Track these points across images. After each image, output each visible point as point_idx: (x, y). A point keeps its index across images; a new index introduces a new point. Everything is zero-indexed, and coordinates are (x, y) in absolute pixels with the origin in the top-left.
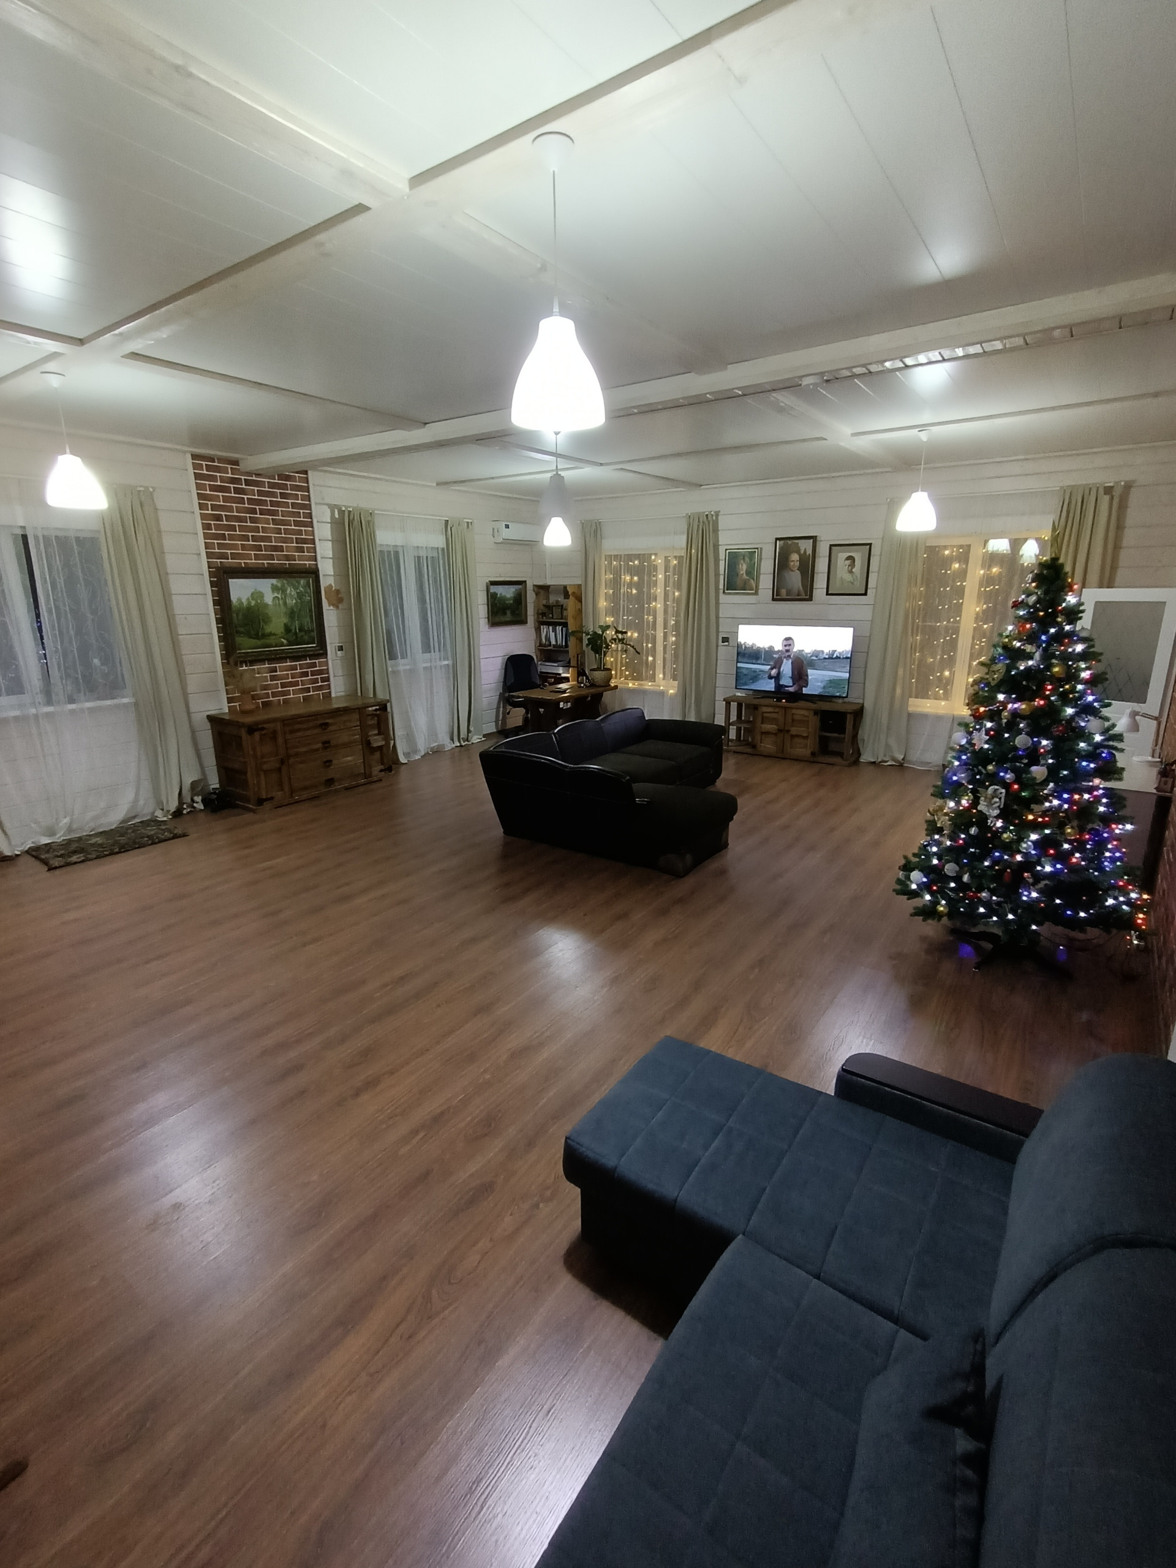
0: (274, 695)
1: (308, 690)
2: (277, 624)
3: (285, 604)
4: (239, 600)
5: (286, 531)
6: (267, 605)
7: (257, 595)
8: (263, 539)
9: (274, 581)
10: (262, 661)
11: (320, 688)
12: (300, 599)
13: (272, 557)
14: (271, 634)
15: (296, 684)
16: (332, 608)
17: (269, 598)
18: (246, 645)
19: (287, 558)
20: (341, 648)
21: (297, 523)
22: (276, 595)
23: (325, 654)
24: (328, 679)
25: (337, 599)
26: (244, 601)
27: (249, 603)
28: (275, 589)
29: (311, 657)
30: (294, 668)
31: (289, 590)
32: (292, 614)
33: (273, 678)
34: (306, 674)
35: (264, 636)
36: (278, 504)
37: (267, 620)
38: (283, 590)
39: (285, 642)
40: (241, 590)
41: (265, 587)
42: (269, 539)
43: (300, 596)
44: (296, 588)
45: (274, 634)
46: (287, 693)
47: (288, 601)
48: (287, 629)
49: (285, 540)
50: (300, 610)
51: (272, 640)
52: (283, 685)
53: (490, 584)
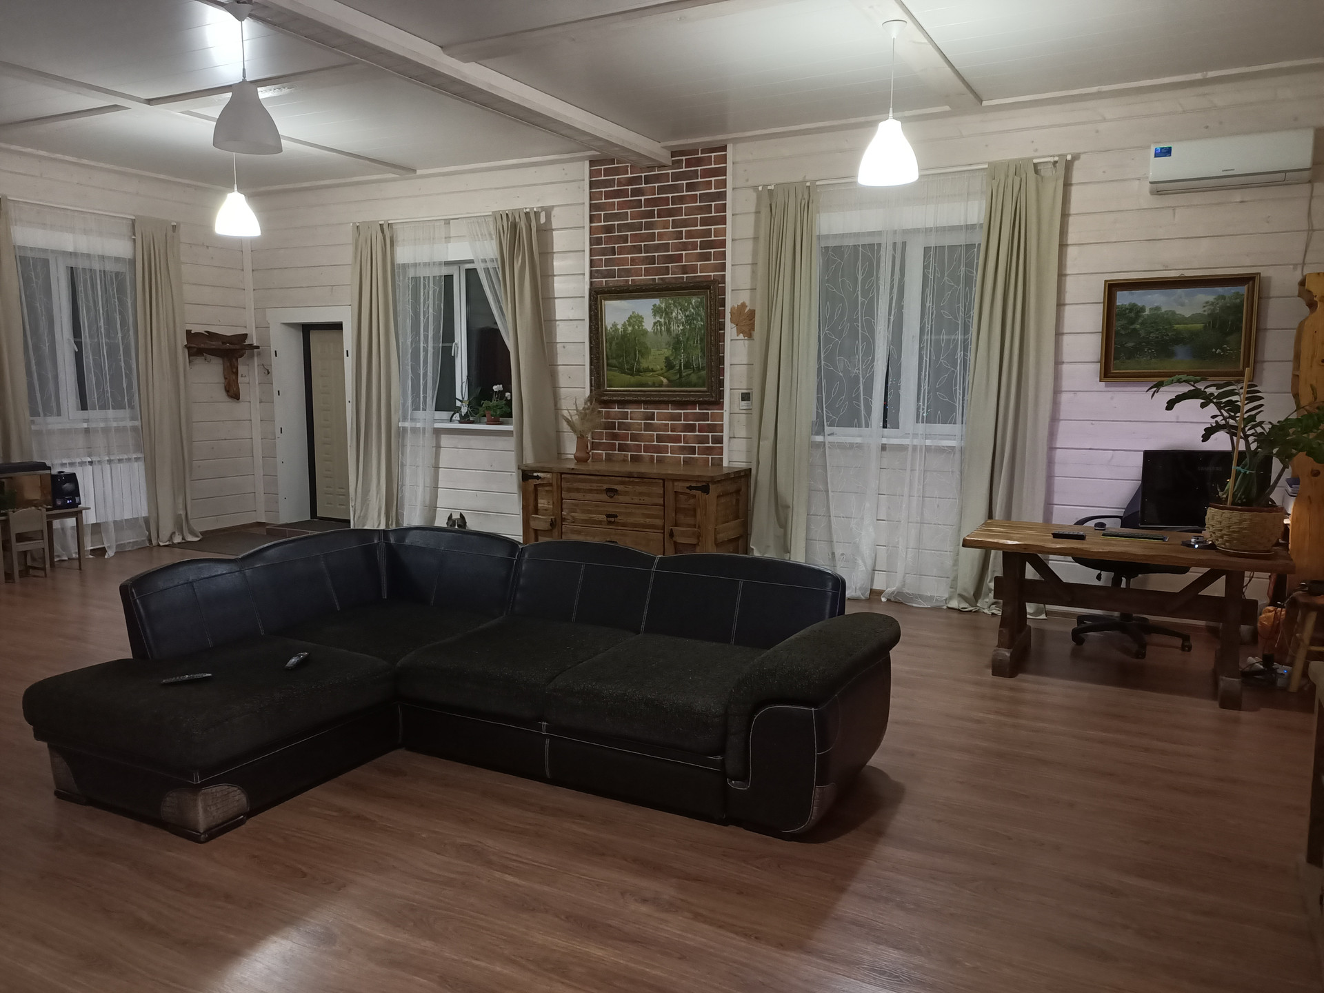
0: (647, 449)
1: (692, 450)
2: (656, 358)
3: (668, 330)
4: (615, 325)
5: (690, 235)
6: (645, 332)
7: (636, 320)
8: (657, 248)
9: (657, 301)
10: (637, 403)
11: (709, 450)
12: (690, 324)
13: (666, 271)
14: (647, 370)
15: (677, 439)
16: (741, 336)
17: (648, 325)
18: (619, 383)
19: (685, 270)
20: (746, 397)
21: (705, 222)
22: (658, 318)
23: (718, 402)
24: (719, 440)
25: (746, 322)
26: (619, 327)
27: (625, 330)
28: (657, 311)
29: (703, 404)
30: (678, 417)
31: (677, 313)
32: (676, 344)
33: (648, 427)
34: (691, 428)
35: (639, 371)
36: (682, 200)
37: (645, 352)
38: (666, 313)
39: (665, 381)
40: (617, 313)
41: (645, 310)
42: (665, 247)
43: (689, 320)
44: (684, 309)
45: (652, 370)
46: (665, 450)
47: (674, 327)
48: (669, 365)
49: (685, 247)
50: (688, 339)
51: (647, 377)
52: (659, 438)
53: (1113, 288)
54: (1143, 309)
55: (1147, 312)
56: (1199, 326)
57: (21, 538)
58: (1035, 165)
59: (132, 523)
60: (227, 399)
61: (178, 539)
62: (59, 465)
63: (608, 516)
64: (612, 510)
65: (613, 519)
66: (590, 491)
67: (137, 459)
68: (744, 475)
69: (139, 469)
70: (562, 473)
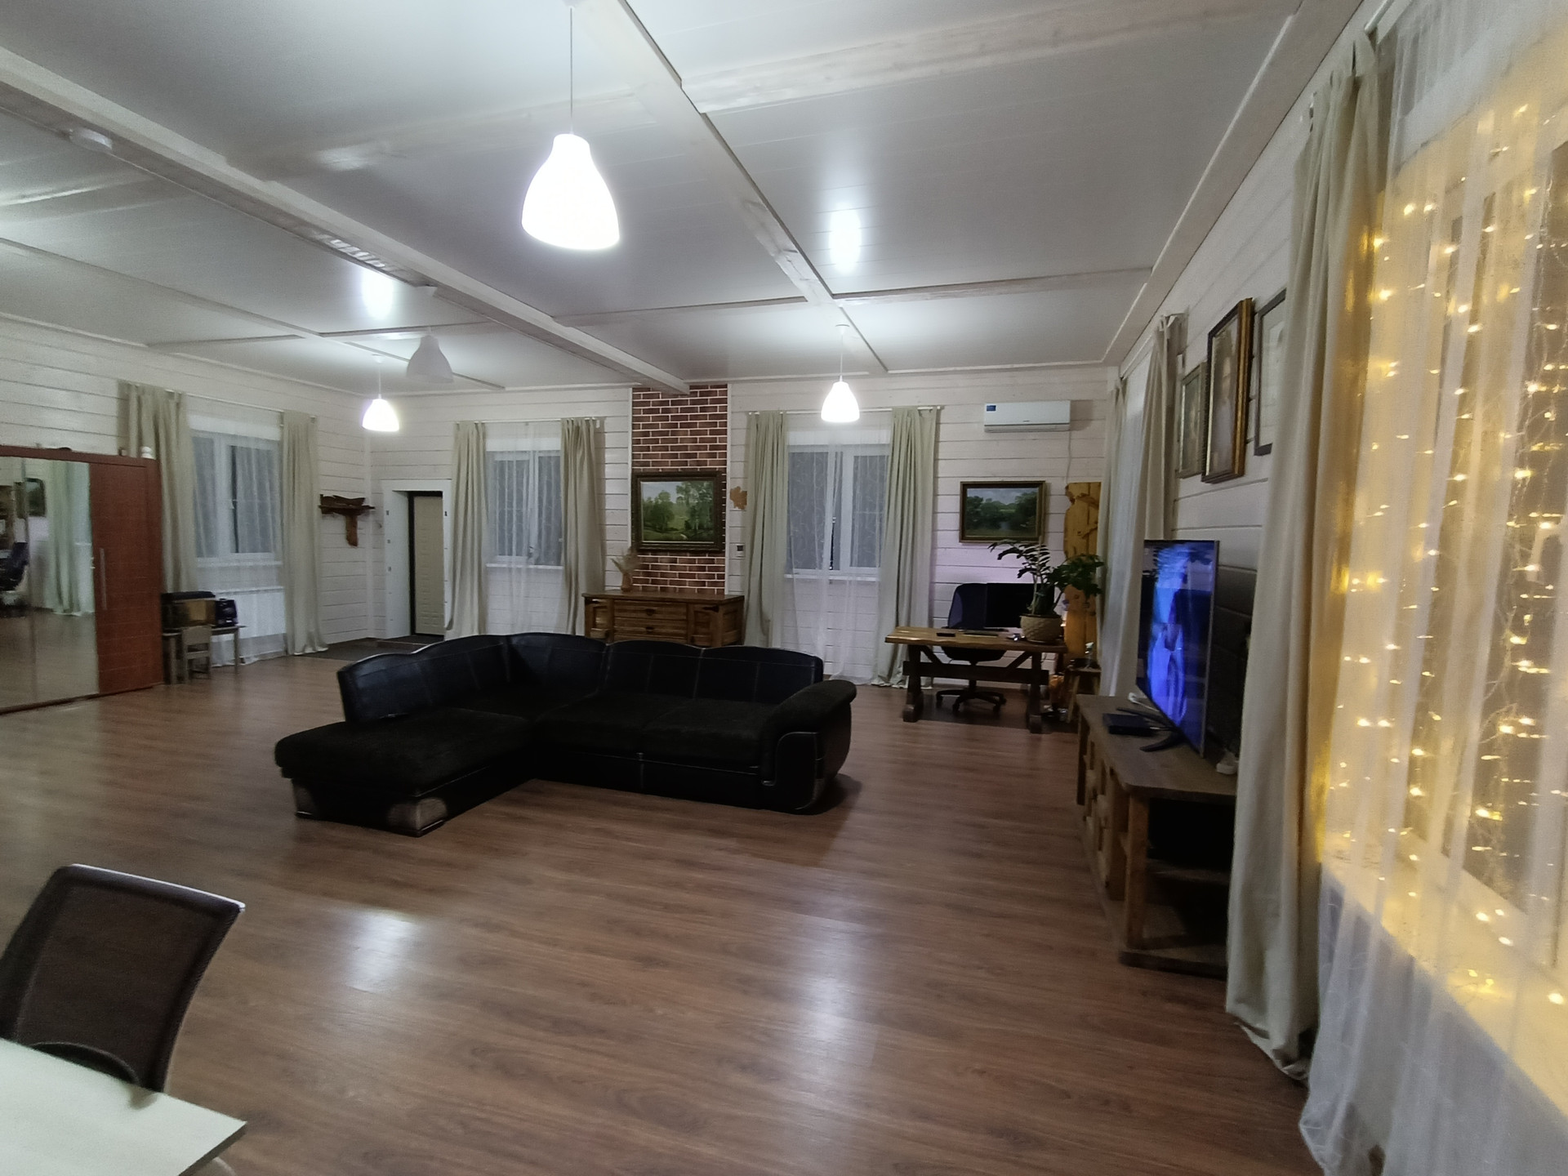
0: (672, 583)
1: (703, 584)
2: (679, 521)
3: (688, 503)
4: (650, 498)
5: (702, 440)
6: (671, 503)
7: (664, 495)
8: (679, 448)
9: (679, 484)
10: (665, 552)
11: (715, 584)
12: (702, 499)
13: (686, 463)
14: (673, 529)
15: (693, 576)
16: (737, 509)
17: (673, 498)
18: (652, 539)
19: (699, 463)
20: (740, 548)
21: (712, 432)
22: (680, 495)
23: (720, 551)
24: (722, 577)
25: (741, 499)
26: (653, 500)
27: (657, 502)
28: (679, 490)
29: (711, 553)
30: (693, 561)
31: (693, 492)
32: (693, 512)
33: (672, 568)
34: (703, 569)
35: (667, 530)
36: (696, 418)
37: (670, 516)
38: (686, 491)
39: (685, 537)
40: (651, 491)
41: (671, 491)
42: (686, 448)
43: (702, 496)
44: (699, 490)
45: (676, 530)
46: (684, 583)
47: (691, 501)
48: (688, 526)
49: (699, 448)
50: (701, 509)
51: (673, 535)
52: (681, 576)
53: (965, 486)
54: (982, 500)
55: (984, 502)
56: (1013, 511)
57: (192, 649)
58: (919, 410)
59: (273, 638)
60: (348, 546)
61: (309, 650)
62: (220, 594)
63: (648, 628)
64: (650, 624)
65: (650, 630)
66: (635, 611)
67: (278, 590)
68: (740, 600)
69: (279, 598)
70: (614, 599)
